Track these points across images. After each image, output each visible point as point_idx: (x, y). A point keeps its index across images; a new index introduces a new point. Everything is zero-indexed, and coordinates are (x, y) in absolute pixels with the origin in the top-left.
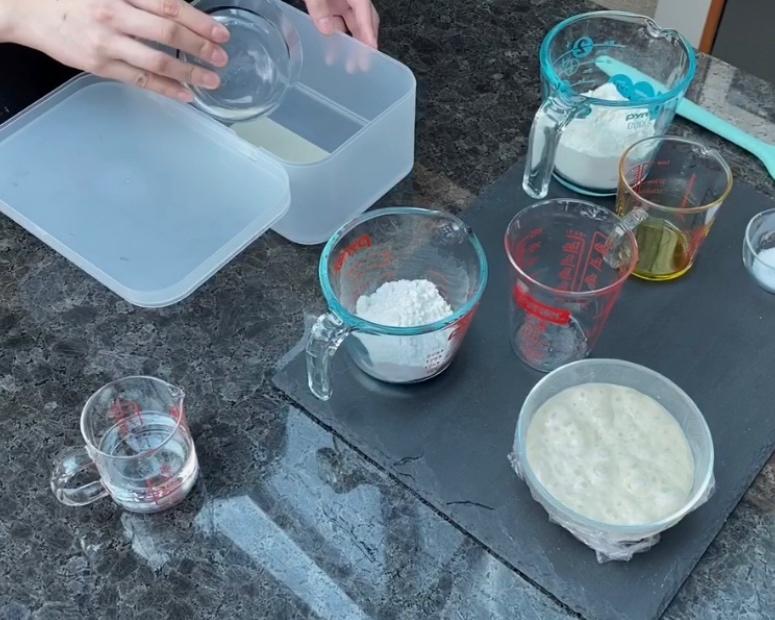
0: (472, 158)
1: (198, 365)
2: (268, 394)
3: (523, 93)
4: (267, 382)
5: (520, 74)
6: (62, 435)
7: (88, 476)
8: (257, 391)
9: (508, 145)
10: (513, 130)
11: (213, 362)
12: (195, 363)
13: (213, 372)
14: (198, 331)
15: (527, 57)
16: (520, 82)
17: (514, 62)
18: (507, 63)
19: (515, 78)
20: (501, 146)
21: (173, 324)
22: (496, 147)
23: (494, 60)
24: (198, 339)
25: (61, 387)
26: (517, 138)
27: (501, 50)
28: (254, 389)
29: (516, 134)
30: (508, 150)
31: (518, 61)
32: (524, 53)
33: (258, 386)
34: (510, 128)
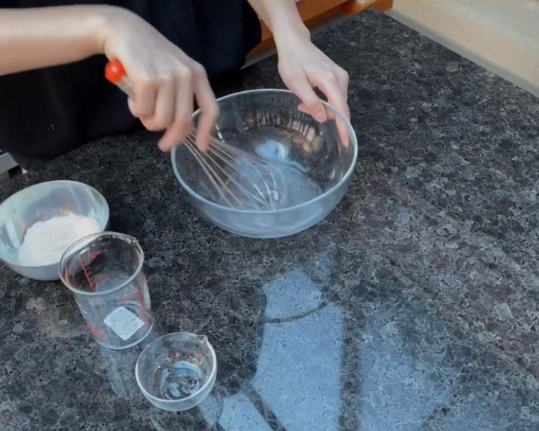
0: (386, 175)
1: (168, 304)
2: (212, 330)
3: (431, 133)
4: (213, 322)
5: (430, 119)
6: (66, 343)
7: (78, 375)
8: (205, 327)
9: (413, 168)
10: (419, 158)
11: (178, 303)
12: (165, 303)
13: (177, 310)
14: (172, 280)
15: (437, 108)
16: (429, 125)
17: (427, 111)
18: (423, 111)
19: (427, 122)
20: (409, 168)
21: (157, 274)
22: (404, 169)
23: (413, 108)
24: (171, 286)
25: (73, 310)
26: (420, 164)
27: (419, 102)
28: (203, 326)
29: (421, 161)
30: (413, 172)
31: (430, 110)
32: (436, 105)
33: (206, 324)
34: (417, 156)
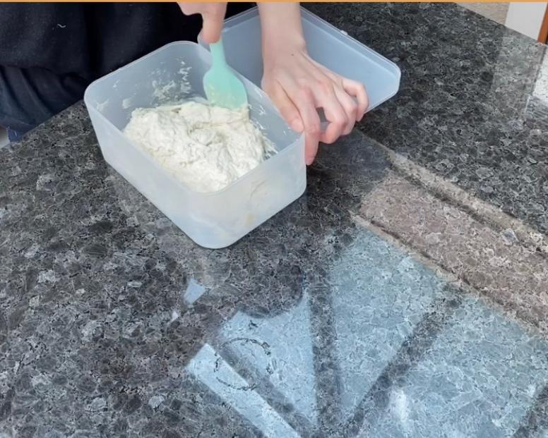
0: (378, 117)
1: (184, 263)
2: (234, 283)
3: (414, 71)
4: (233, 275)
5: (412, 57)
6: (88, 312)
7: (106, 341)
8: (226, 281)
9: (403, 108)
10: (407, 97)
11: (195, 261)
12: (182, 262)
13: (195, 267)
14: (184, 239)
15: (417, 46)
16: (411, 63)
17: (408, 50)
18: (403, 50)
19: (408, 61)
20: (398, 108)
21: (167, 235)
22: (395, 109)
23: (393, 48)
24: (184, 244)
25: (88, 278)
26: (409, 103)
27: (398, 41)
28: (224, 280)
29: (409, 100)
30: (403, 111)
31: (410, 48)
32: (415, 43)
33: (227, 278)
34: (404, 95)
